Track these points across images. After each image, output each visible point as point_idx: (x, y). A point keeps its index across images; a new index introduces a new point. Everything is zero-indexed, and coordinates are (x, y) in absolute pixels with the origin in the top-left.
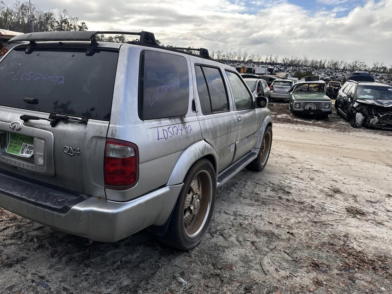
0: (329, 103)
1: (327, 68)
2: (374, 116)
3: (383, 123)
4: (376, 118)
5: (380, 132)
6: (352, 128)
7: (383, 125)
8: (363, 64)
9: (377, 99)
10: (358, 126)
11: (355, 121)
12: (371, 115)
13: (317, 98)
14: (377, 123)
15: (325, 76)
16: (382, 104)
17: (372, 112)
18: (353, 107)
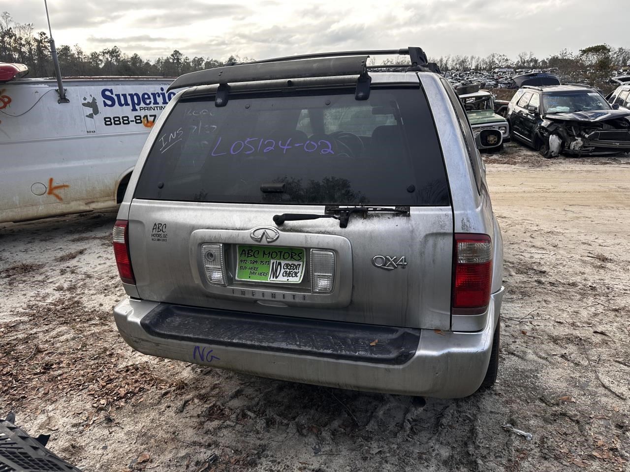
0: (505, 126)
1: (452, 69)
2: (576, 138)
3: (590, 146)
4: (579, 139)
5: (589, 160)
6: (546, 159)
7: (590, 149)
8: (503, 57)
9: (576, 111)
10: (553, 155)
11: (548, 148)
12: (570, 136)
13: (486, 119)
14: (581, 147)
15: (453, 83)
16: (586, 117)
17: (572, 131)
18: (543, 128)
